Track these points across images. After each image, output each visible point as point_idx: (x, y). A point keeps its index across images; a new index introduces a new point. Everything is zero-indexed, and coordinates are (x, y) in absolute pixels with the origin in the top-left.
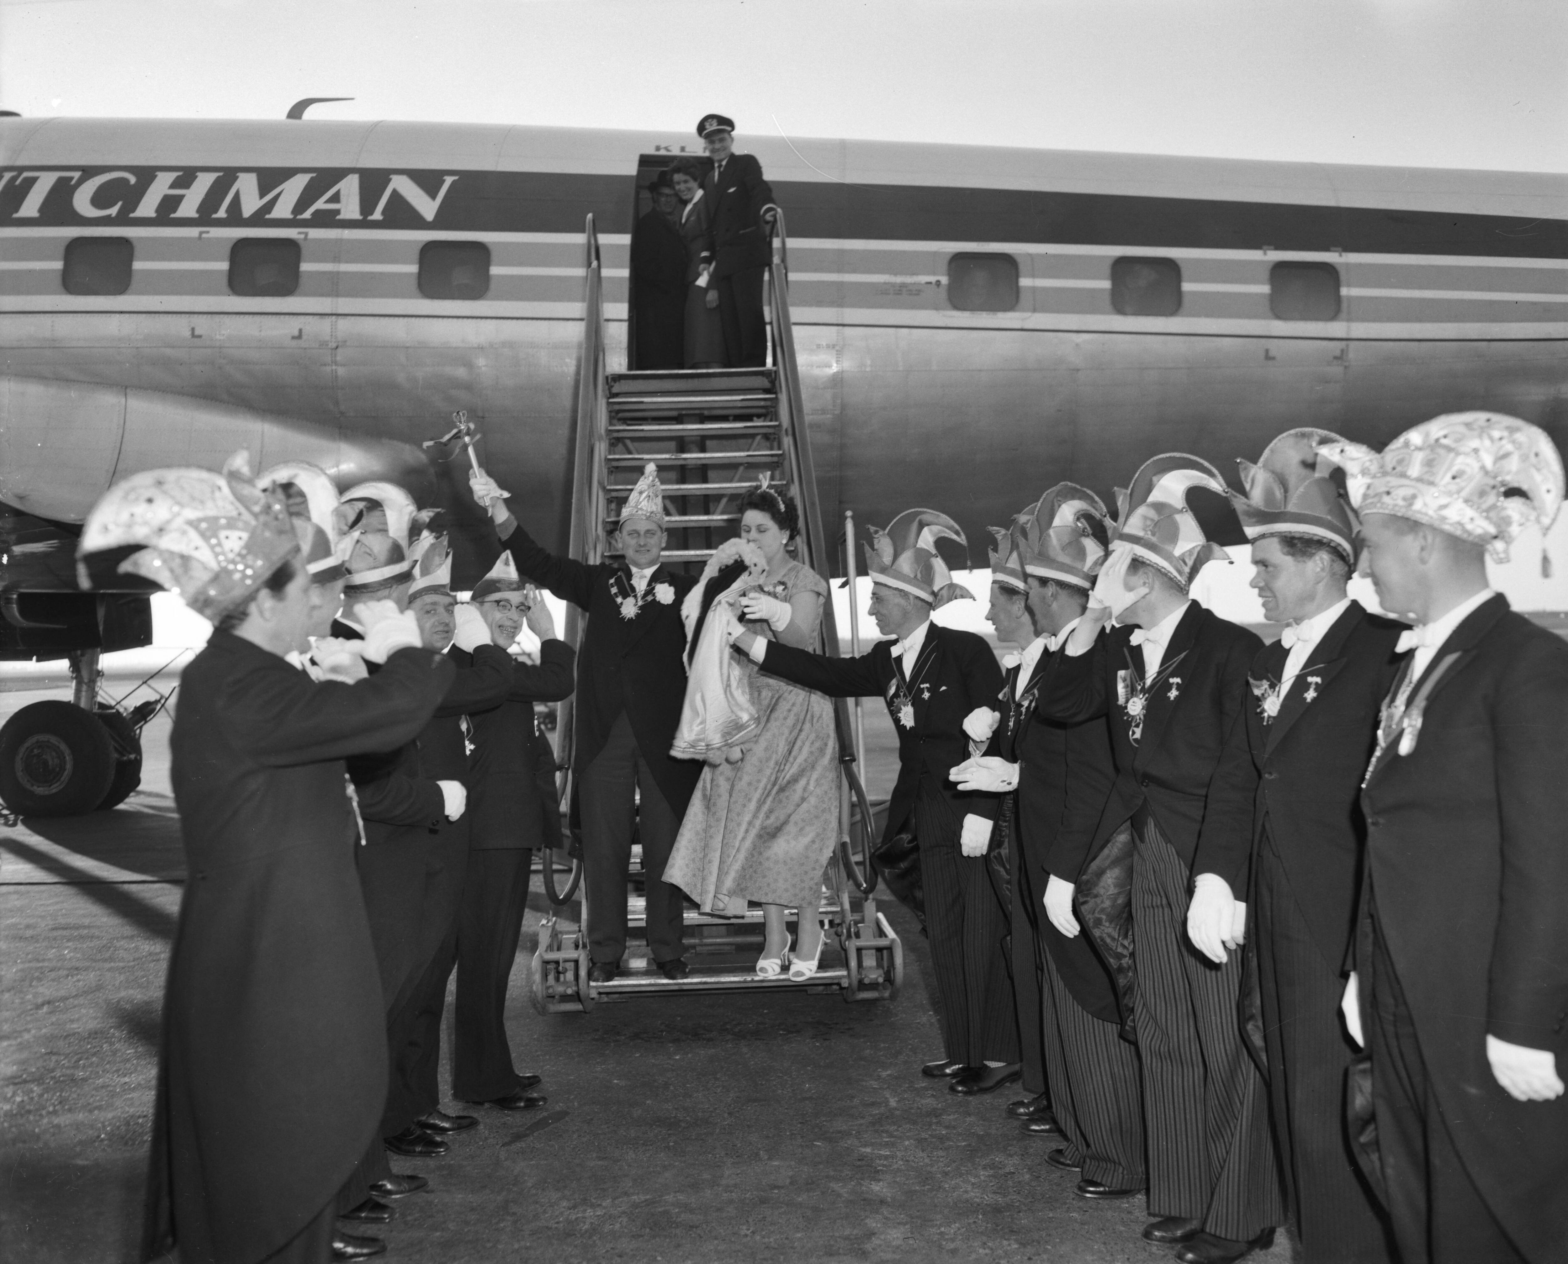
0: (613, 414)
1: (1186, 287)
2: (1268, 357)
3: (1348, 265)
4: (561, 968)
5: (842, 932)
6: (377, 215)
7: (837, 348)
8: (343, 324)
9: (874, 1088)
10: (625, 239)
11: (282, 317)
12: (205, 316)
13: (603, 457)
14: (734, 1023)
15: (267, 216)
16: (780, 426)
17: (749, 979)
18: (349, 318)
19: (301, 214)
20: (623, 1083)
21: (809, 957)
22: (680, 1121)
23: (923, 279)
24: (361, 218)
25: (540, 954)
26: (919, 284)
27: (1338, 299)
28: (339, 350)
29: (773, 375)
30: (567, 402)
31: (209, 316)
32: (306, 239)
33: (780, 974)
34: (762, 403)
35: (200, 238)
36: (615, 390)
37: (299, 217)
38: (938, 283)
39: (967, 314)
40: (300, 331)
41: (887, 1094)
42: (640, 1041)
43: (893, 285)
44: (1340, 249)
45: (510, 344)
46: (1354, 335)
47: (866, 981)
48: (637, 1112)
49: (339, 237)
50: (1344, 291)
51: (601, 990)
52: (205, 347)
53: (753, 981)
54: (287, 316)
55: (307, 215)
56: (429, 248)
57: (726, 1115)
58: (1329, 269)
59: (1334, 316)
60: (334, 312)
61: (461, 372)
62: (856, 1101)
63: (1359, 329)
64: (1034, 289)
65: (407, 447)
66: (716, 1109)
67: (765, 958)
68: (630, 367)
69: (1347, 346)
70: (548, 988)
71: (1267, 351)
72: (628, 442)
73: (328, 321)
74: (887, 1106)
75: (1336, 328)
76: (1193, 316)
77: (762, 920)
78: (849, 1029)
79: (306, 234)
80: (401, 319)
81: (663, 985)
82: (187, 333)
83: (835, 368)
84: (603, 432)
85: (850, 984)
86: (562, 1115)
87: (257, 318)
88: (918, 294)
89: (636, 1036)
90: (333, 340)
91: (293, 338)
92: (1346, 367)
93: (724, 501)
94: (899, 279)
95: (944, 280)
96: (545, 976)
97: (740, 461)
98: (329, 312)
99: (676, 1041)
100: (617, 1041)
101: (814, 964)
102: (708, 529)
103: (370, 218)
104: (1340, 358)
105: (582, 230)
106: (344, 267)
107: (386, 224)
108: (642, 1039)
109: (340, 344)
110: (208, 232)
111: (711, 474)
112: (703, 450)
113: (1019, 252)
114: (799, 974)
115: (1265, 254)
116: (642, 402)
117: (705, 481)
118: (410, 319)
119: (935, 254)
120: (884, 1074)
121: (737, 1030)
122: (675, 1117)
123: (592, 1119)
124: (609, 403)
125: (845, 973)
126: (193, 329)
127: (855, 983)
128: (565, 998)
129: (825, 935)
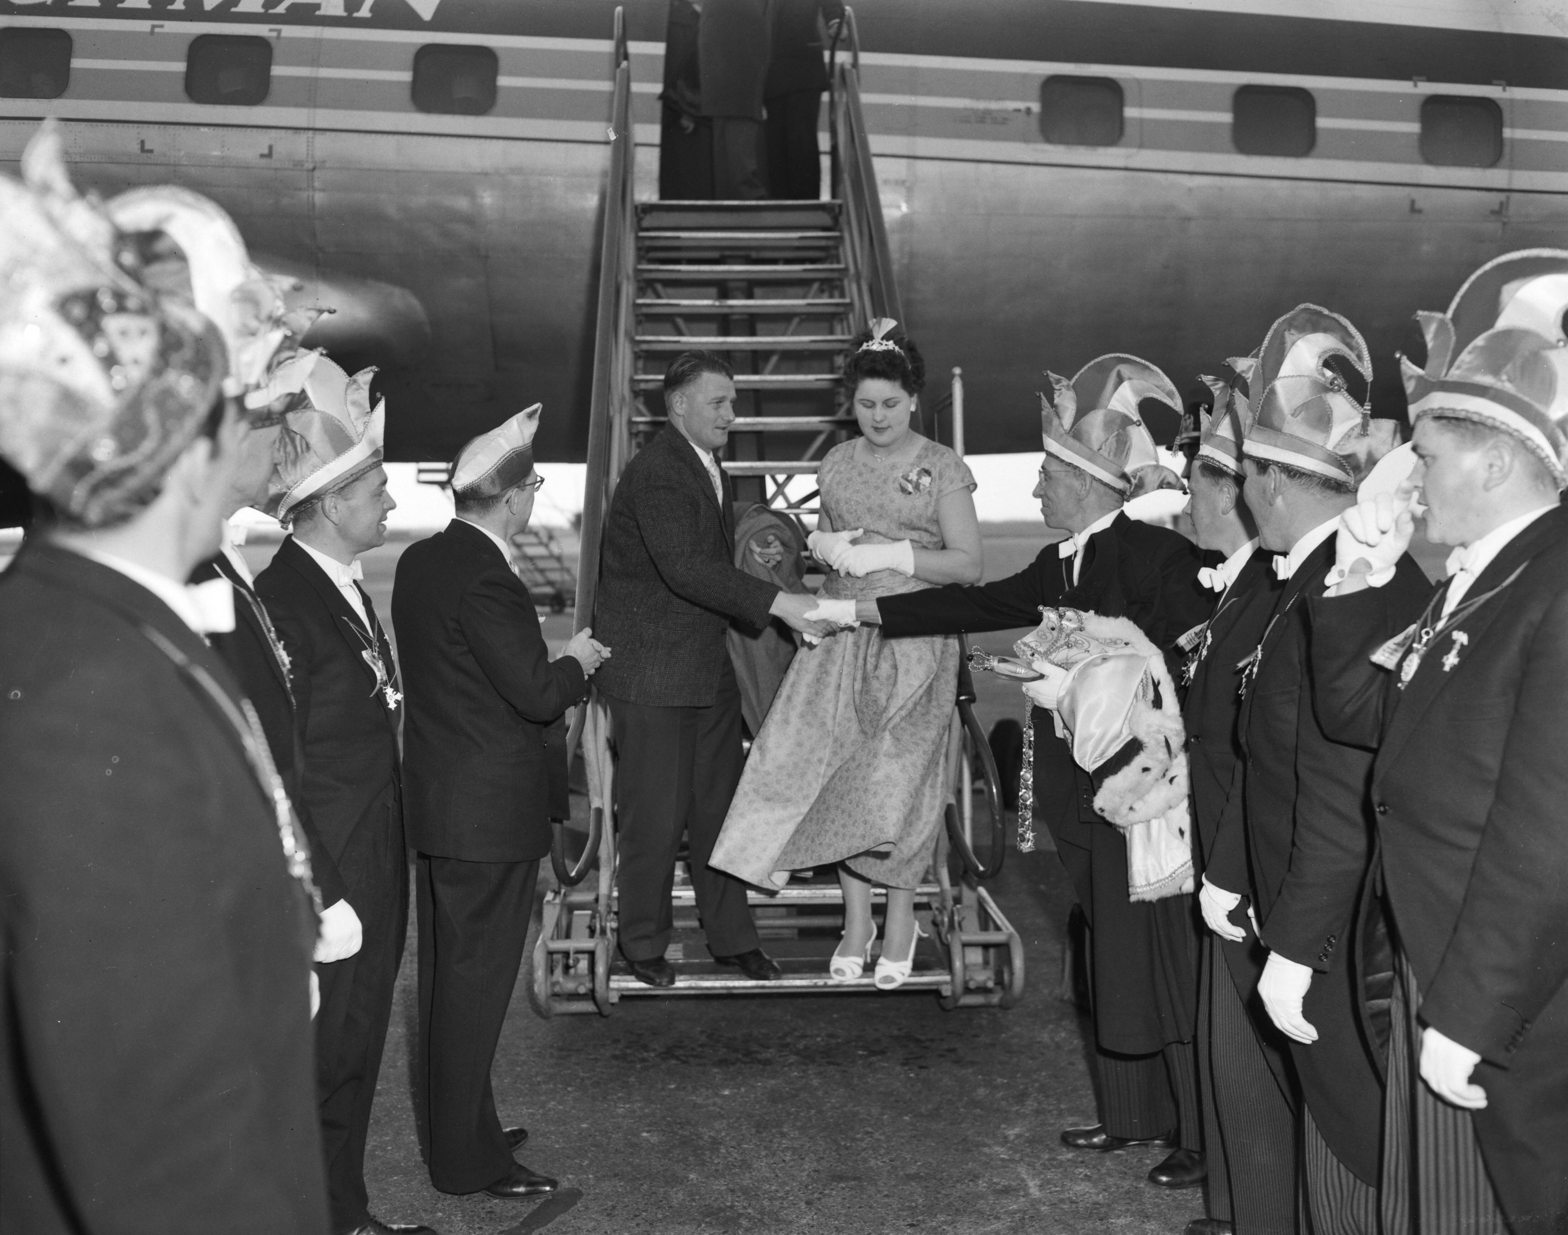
0: (642, 253)
1: (1322, 122)
2: (1414, 209)
3: (1512, 101)
4: (571, 962)
5: (943, 921)
6: (364, 12)
7: (907, 184)
8: (322, 142)
9: (1003, 1160)
10: (659, 49)
11: (249, 130)
12: (157, 126)
13: (631, 301)
14: (797, 1034)
15: (233, 10)
16: (846, 269)
17: (821, 982)
18: (328, 133)
19: (274, 7)
20: (654, 1139)
21: (900, 957)
22: (740, 1215)
23: (1011, 105)
24: (345, 14)
25: (544, 942)
26: (1006, 111)
27: (1499, 141)
28: (317, 174)
29: (837, 210)
30: (587, 240)
31: (162, 126)
32: (278, 37)
33: (862, 977)
34: (823, 243)
35: (152, 33)
36: (645, 223)
37: (271, 11)
38: (1028, 111)
39: (1061, 148)
40: (271, 148)
41: (1023, 1171)
42: (674, 1062)
43: (975, 111)
44: (1503, 82)
45: (518, 170)
46: (1516, 185)
47: (972, 985)
48: (678, 1196)
49: (318, 36)
50: (1507, 133)
51: (625, 993)
52: (156, 165)
53: (825, 986)
54: (255, 130)
55: (281, 9)
56: (425, 52)
57: (803, 1205)
58: (1490, 106)
59: (1494, 162)
60: (311, 126)
61: (462, 203)
62: (982, 1184)
63: (1523, 179)
64: (1141, 121)
65: (397, 292)
66: (787, 1193)
67: (842, 954)
68: (663, 196)
69: (1508, 198)
70: (554, 984)
71: (1413, 202)
72: (659, 287)
73: (303, 137)
74: (1027, 1195)
75: (1497, 177)
76: (1329, 157)
77: (840, 901)
78: (952, 1050)
79: (279, 31)
80: (390, 137)
81: (707, 988)
82: (135, 148)
83: (904, 208)
84: (630, 272)
85: (953, 992)
86: (574, 1196)
87: (220, 131)
88: (1004, 123)
89: (668, 1053)
90: (310, 160)
91: (262, 156)
92: (1504, 224)
93: (774, 359)
94: (981, 105)
95: (1036, 107)
96: (551, 970)
97: (799, 310)
98: (305, 125)
99: (723, 1063)
100: (644, 1060)
101: (908, 964)
102: (756, 391)
103: (356, 15)
104: (1499, 212)
105: (610, 37)
106: (325, 73)
107: (377, 21)
108: (677, 1058)
109: (318, 165)
110: (162, 26)
111: (759, 326)
112: (750, 296)
113: (1123, 76)
114: (888, 979)
115: (1416, 86)
116: (678, 238)
117: (753, 333)
118: (400, 137)
119: (1025, 76)
120: (1012, 1133)
121: (801, 1046)
122: (732, 1207)
123: (614, 1207)
124: (638, 238)
125: (947, 978)
126: (143, 143)
127: (959, 988)
128: (574, 996)
129: (920, 927)
